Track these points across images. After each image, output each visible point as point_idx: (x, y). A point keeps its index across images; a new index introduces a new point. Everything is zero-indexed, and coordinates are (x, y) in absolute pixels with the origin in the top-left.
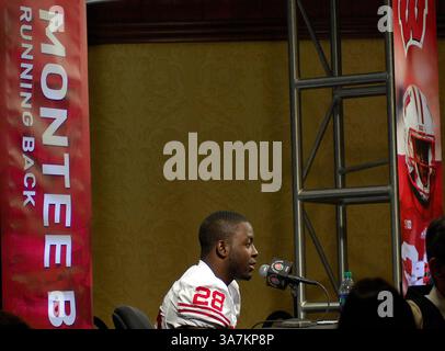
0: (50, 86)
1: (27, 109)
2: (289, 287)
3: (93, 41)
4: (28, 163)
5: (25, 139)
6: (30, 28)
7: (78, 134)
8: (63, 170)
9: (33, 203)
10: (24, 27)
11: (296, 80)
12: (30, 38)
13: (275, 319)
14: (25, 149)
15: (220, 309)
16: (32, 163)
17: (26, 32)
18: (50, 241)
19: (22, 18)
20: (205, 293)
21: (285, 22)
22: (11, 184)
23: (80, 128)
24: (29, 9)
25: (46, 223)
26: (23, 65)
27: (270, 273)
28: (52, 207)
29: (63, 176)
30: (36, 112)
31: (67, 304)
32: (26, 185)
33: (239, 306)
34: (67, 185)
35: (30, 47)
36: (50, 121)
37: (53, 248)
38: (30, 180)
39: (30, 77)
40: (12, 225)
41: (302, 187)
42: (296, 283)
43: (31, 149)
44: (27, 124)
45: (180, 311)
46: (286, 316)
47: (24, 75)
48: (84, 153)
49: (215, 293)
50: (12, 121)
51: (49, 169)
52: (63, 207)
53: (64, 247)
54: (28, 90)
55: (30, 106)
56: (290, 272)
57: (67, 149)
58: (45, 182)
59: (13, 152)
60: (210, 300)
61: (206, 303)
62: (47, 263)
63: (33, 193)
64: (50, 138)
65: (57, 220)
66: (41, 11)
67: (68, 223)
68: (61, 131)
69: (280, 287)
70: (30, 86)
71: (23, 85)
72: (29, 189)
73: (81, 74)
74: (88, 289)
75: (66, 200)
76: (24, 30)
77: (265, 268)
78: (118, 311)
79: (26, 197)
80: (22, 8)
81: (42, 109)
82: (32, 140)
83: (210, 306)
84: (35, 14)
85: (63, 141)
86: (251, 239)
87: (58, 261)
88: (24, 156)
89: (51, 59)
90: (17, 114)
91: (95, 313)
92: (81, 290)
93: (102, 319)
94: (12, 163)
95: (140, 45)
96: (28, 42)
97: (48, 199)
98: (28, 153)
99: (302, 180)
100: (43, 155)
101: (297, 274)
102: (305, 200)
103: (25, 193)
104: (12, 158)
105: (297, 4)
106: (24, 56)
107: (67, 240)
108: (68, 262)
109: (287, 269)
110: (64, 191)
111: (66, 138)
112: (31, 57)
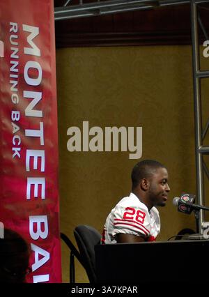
0: (30, 76)
1: (14, 92)
2: (193, 212)
3: (59, 46)
4: (16, 129)
5: (13, 112)
6: (16, 37)
7: (49, 109)
8: (39, 133)
9: (19, 156)
10: (12, 36)
11: (197, 72)
12: (16, 44)
13: (184, 233)
14: (13, 119)
15: (143, 223)
16: (18, 128)
17: (14, 39)
18: (30, 181)
19: (11, 30)
20: (131, 212)
21: (190, 33)
22: (4, 143)
23: (51, 105)
24: (16, 24)
25: (28, 169)
26: (12, 62)
27: (180, 203)
28: (32, 158)
29: (39, 137)
30: (21, 94)
31: (42, 224)
32: (14, 143)
33: (159, 226)
34: (42, 143)
35: (16, 50)
36: (30, 100)
37: (33, 186)
38: (17, 140)
39: (17, 70)
40: (5, 171)
41: (202, 144)
42: (198, 209)
43: (18, 119)
44: (14, 102)
45: (115, 224)
46: (191, 232)
47: (12, 69)
48: (53, 122)
49: (139, 212)
50: (4, 100)
51: (30, 133)
52: (39, 158)
53: (40, 186)
54: (15, 79)
55: (16, 90)
56: (194, 202)
57: (42, 119)
58: (27, 142)
59: (5, 121)
60: (135, 216)
61: (132, 218)
62: (28, 197)
63: (19, 149)
64: (30, 112)
65: (35, 167)
66: (23, 25)
67: (43, 169)
68: (37, 107)
69: (187, 212)
70: (16, 76)
71: (12, 76)
72: (16, 146)
73: (51, 68)
74: (56, 214)
75: (42, 153)
76: (13, 38)
77: (177, 199)
78: (77, 229)
79: (14, 152)
80: (11, 23)
81: (24, 92)
82: (18, 113)
83: (134, 220)
84: (20, 28)
85: (39, 114)
86: (166, 180)
87: (36, 195)
88: (13, 124)
89: (31, 58)
90: (7, 95)
91: (62, 230)
92: (52, 215)
93: (66, 235)
94: (4, 129)
95: (91, 48)
96: (14, 46)
97: (29, 153)
98: (15, 122)
99: (202, 140)
100: (25, 123)
101: (198, 203)
102: (204, 153)
103: (13, 149)
104: (4, 125)
105: (198, 20)
106: (12, 56)
107: (42, 181)
108: (43, 196)
109: (192, 200)
110: (40, 148)
111: (41, 112)
112: (17, 57)
